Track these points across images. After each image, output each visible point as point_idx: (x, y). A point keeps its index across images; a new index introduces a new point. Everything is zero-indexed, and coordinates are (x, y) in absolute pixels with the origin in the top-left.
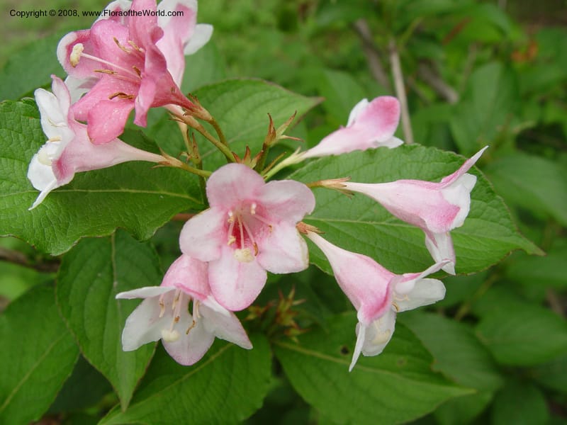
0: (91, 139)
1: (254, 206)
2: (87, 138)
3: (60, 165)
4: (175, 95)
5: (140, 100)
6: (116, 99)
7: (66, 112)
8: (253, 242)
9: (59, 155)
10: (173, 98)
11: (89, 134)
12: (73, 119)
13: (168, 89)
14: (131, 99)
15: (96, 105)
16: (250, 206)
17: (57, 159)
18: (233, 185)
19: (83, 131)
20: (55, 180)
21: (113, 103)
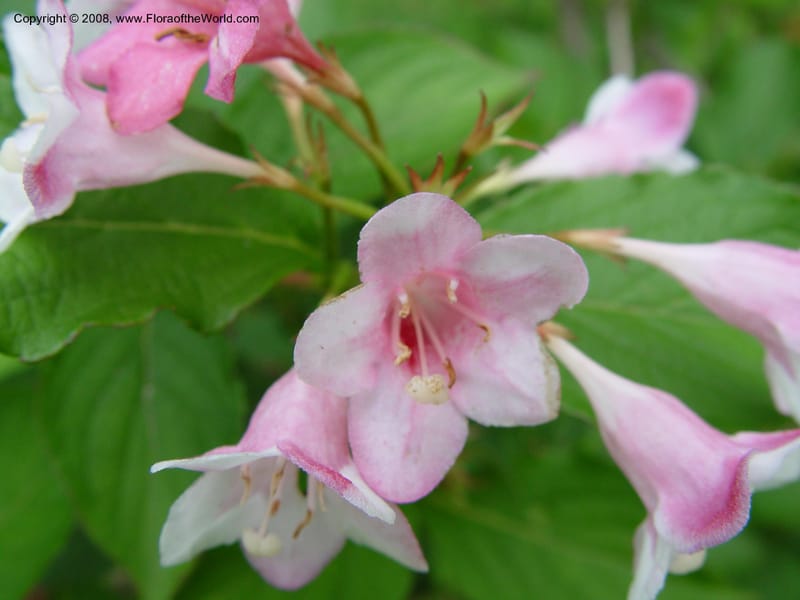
0: (112, 122)
1: (454, 284)
2: (103, 119)
3: (41, 176)
4: (292, 41)
5: (221, 43)
6: (170, 41)
7: (61, 62)
8: (443, 356)
9: (40, 154)
10: (288, 47)
11: (110, 111)
12: (77, 78)
13: (279, 25)
14: (201, 43)
15: (128, 51)
16: (446, 283)
17: (35, 163)
18: (416, 238)
19: (97, 106)
20: (30, 208)
21: (163, 50)
